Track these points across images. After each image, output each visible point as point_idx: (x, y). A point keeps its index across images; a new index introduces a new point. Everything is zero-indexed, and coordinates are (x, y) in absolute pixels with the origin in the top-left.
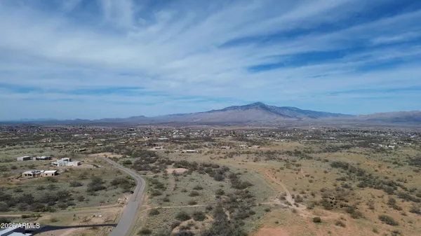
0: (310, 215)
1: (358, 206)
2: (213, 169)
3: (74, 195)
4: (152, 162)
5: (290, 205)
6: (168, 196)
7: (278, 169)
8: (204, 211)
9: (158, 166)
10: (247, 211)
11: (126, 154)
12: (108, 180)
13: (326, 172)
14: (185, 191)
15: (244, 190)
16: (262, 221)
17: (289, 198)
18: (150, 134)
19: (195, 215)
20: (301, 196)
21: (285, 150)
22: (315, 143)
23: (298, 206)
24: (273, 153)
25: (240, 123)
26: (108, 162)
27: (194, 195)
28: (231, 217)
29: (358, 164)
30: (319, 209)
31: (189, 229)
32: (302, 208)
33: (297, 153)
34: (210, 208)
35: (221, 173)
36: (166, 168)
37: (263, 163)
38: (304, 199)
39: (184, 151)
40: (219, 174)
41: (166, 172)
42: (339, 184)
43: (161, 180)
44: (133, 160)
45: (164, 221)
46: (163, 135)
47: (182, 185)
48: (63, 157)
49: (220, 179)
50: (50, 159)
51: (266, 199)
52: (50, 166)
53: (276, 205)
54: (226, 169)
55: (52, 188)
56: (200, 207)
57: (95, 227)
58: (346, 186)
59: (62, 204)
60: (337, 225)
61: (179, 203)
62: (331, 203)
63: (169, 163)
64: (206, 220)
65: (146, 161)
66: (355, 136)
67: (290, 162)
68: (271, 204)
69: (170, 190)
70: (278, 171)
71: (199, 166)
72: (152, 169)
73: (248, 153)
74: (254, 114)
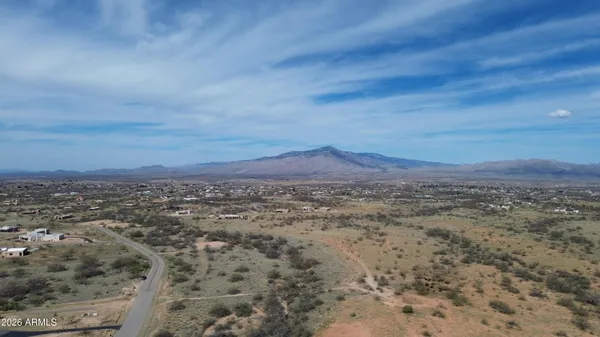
0: (399, 303)
1: (462, 289)
2: (264, 242)
3: (53, 285)
4: (174, 234)
5: (371, 289)
6: (198, 281)
7: (355, 239)
8: (250, 303)
9: (183, 239)
10: (312, 301)
11: (134, 221)
12: (107, 260)
13: (419, 243)
14: (224, 275)
15: (308, 270)
16: (333, 313)
17: (370, 281)
18: (171, 192)
19: (238, 308)
20: (387, 277)
21: (366, 213)
22: (405, 202)
23: (382, 291)
24: (348, 218)
25: (304, 176)
26: (108, 234)
27: (235, 279)
28: (290, 310)
29: (463, 232)
30: (411, 295)
31: (229, 328)
32: (388, 293)
33: (381, 217)
34: (259, 298)
35: (276, 247)
36: (194, 241)
37: (334, 232)
38: (391, 282)
39: (221, 216)
40: (272, 248)
41: (194, 247)
42: (437, 259)
43: (187, 260)
44: (146, 231)
45: (192, 319)
46: (191, 193)
47: (218, 265)
48: (38, 228)
49: (275, 256)
50: (16, 230)
51: (338, 282)
52: (16, 242)
53: (353, 291)
54: (283, 241)
55: (20, 274)
56: (245, 296)
57: (87, 330)
58: (446, 262)
59: (35, 298)
60: (434, 315)
61: (214, 291)
62: (427, 285)
63: (200, 234)
64: (253, 316)
65: (164, 232)
66: (458, 193)
67: (371, 230)
68: (346, 290)
69: (200, 274)
70: (355, 242)
71: (243, 239)
72: (173, 244)
73: (313, 218)
74: (322, 163)
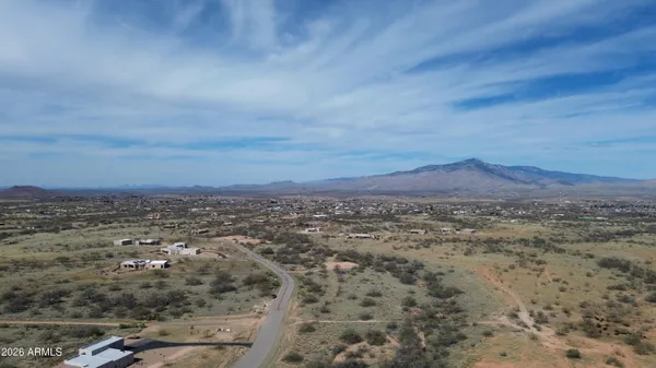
0: (562, 345)
2: (398, 265)
3: (191, 298)
4: (303, 252)
5: (526, 326)
6: (327, 303)
7: (507, 267)
8: (383, 330)
9: (312, 258)
10: (454, 334)
11: (266, 238)
12: (241, 276)
13: (589, 275)
14: (354, 298)
15: (448, 300)
16: (478, 351)
17: (524, 316)
18: (300, 209)
19: (369, 335)
20: (546, 313)
21: (519, 237)
22: (570, 225)
23: (539, 330)
24: (497, 242)
25: (444, 192)
26: (240, 250)
27: (367, 304)
28: (428, 342)
30: (578, 337)
31: (361, 357)
32: (546, 333)
33: (538, 242)
34: (393, 327)
35: (411, 272)
36: (324, 261)
37: (480, 258)
38: (551, 319)
39: (351, 235)
40: (408, 273)
41: (324, 267)
42: (614, 295)
43: (317, 280)
44: (276, 248)
45: (322, 343)
46: (320, 210)
47: (348, 288)
48: (177, 242)
49: (409, 281)
50: (158, 243)
51: (485, 315)
52: (158, 254)
53: (502, 326)
54: (420, 266)
55: (161, 285)
56: (378, 323)
57: (220, 346)
58: (625, 300)
59: (174, 309)
61: (345, 315)
62: (600, 326)
63: (330, 254)
64: (386, 345)
65: (294, 250)
67: (526, 256)
68: (494, 324)
69: (330, 295)
70: (506, 271)
71: (375, 260)
72: (303, 262)
73: (454, 240)
74: (464, 178)
